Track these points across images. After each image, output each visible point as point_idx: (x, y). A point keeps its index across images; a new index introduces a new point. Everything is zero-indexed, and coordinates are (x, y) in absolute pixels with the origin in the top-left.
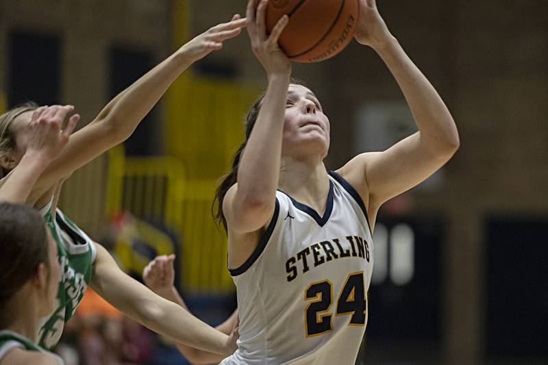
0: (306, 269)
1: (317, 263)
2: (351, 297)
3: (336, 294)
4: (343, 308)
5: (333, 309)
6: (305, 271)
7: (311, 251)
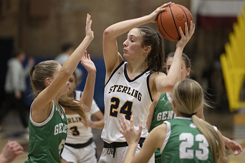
0: (114, 91)
1: (118, 91)
2: (126, 109)
3: (121, 105)
4: (122, 111)
5: (119, 110)
6: (113, 91)
7: (118, 87)
